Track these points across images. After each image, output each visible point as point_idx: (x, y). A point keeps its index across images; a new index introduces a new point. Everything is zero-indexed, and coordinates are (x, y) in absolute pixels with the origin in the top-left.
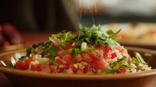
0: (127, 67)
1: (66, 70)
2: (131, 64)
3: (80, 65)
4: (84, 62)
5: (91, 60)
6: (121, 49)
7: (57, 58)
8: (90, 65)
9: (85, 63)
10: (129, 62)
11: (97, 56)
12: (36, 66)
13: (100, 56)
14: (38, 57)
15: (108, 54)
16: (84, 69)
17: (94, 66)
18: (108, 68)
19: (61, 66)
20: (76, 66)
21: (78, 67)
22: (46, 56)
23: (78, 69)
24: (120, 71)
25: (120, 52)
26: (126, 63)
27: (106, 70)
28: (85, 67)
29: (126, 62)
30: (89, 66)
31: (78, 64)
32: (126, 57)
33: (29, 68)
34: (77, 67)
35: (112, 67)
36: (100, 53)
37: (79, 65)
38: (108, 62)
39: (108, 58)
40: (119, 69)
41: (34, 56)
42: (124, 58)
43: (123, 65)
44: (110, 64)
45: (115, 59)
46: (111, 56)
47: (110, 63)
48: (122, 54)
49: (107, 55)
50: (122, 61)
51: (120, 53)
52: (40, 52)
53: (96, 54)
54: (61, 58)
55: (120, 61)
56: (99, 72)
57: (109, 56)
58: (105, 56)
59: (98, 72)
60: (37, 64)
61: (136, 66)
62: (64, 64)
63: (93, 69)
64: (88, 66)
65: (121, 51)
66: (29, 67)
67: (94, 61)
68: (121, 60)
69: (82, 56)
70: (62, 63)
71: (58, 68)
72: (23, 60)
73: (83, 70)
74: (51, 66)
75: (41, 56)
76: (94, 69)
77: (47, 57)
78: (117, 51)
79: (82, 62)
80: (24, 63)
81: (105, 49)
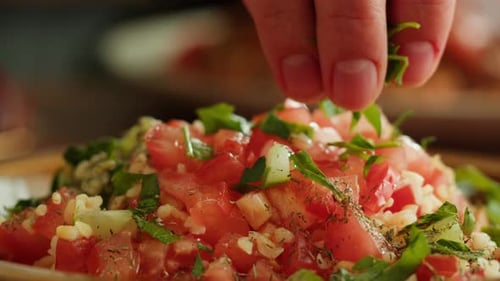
0: (460, 249)
1: (205, 263)
2: (473, 234)
3: (263, 239)
4: (278, 226)
5: (308, 219)
6: (431, 169)
7: (166, 209)
8: (307, 239)
9: (285, 234)
10: (467, 227)
11: (335, 200)
12: (77, 243)
13: (345, 203)
14: (87, 205)
15: (376, 194)
16: (280, 259)
17: (320, 244)
18: (379, 255)
19: (185, 246)
20: (245, 244)
21: (255, 248)
22: (119, 200)
23: (257, 257)
24: (431, 268)
25: (425, 184)
26: (454, 234)
27: (372, 265)
28: (282, 250)
29: (457, 227)
30: (302, 244)
31: (255, 235)
32: (453, 208)
33: (50, 251)
34: (249, 252)
35: (399, 251)
36: (347, 191)
37: (259, 242)
38: (381, 227)
39: (377, 210)
40: (428, 259)
41: (72, 201)
42: (446, 209)
43: (442, 242)
44: (388, 237)
45: (409, 216)
46: (391, 202)
47: (385, 229)
48: (435, 193)
49: (375, 200)
50: (437, 225)
51: (429, 188)
52: (96, 184)
53: (331, 192)
54: (184, 209)
55: (429, 225)
56: (344, 272)
57: (382, 202)
58: (368, 201)
59: (339, 272)
60: (84, 238)
61: (493, 244)
62: (196, 237)
63: (319, 257)
64: (294, 244)
65: (431, 179)
66: (49, 247)
67: (320, 221)
68: (434, 218)
69: (271, 204)
70: (187, 233)
71: (171, 253)
72: (25, 217)
73: (274, 262)
74: (142, 247)
75: (98, 200)
76: (323, 257)
77: (125, 206)
78: (415, 180)
79: (270, 227)
80: (31, 231)
81: (367, 172)
